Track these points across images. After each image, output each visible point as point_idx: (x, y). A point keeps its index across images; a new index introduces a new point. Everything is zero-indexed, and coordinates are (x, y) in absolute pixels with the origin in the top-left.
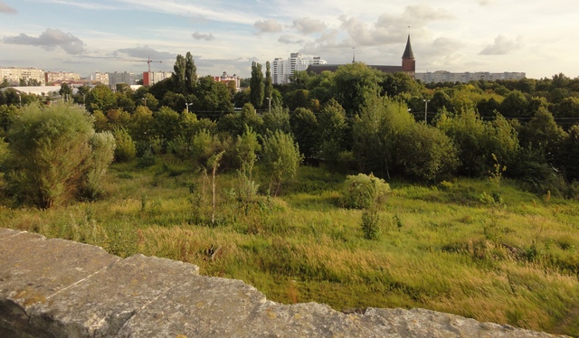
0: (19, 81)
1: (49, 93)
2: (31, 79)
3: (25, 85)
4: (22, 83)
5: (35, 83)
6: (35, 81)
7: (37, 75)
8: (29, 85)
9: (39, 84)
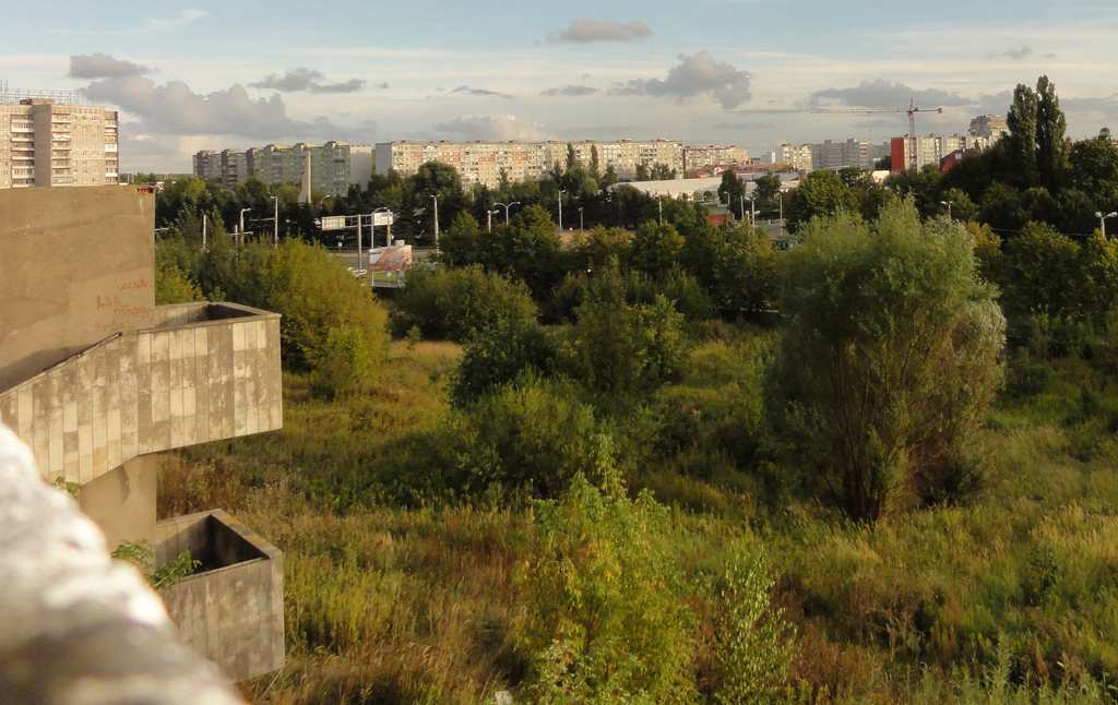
0: (634, 168)
1: (696, 194)
2: (657, 165)
3: (647, 179)
4: (641, 174)
5: (665, 174)
6: (665, 168)
7: (667, 156)
8: (653, 178)
9: (672, 176)
